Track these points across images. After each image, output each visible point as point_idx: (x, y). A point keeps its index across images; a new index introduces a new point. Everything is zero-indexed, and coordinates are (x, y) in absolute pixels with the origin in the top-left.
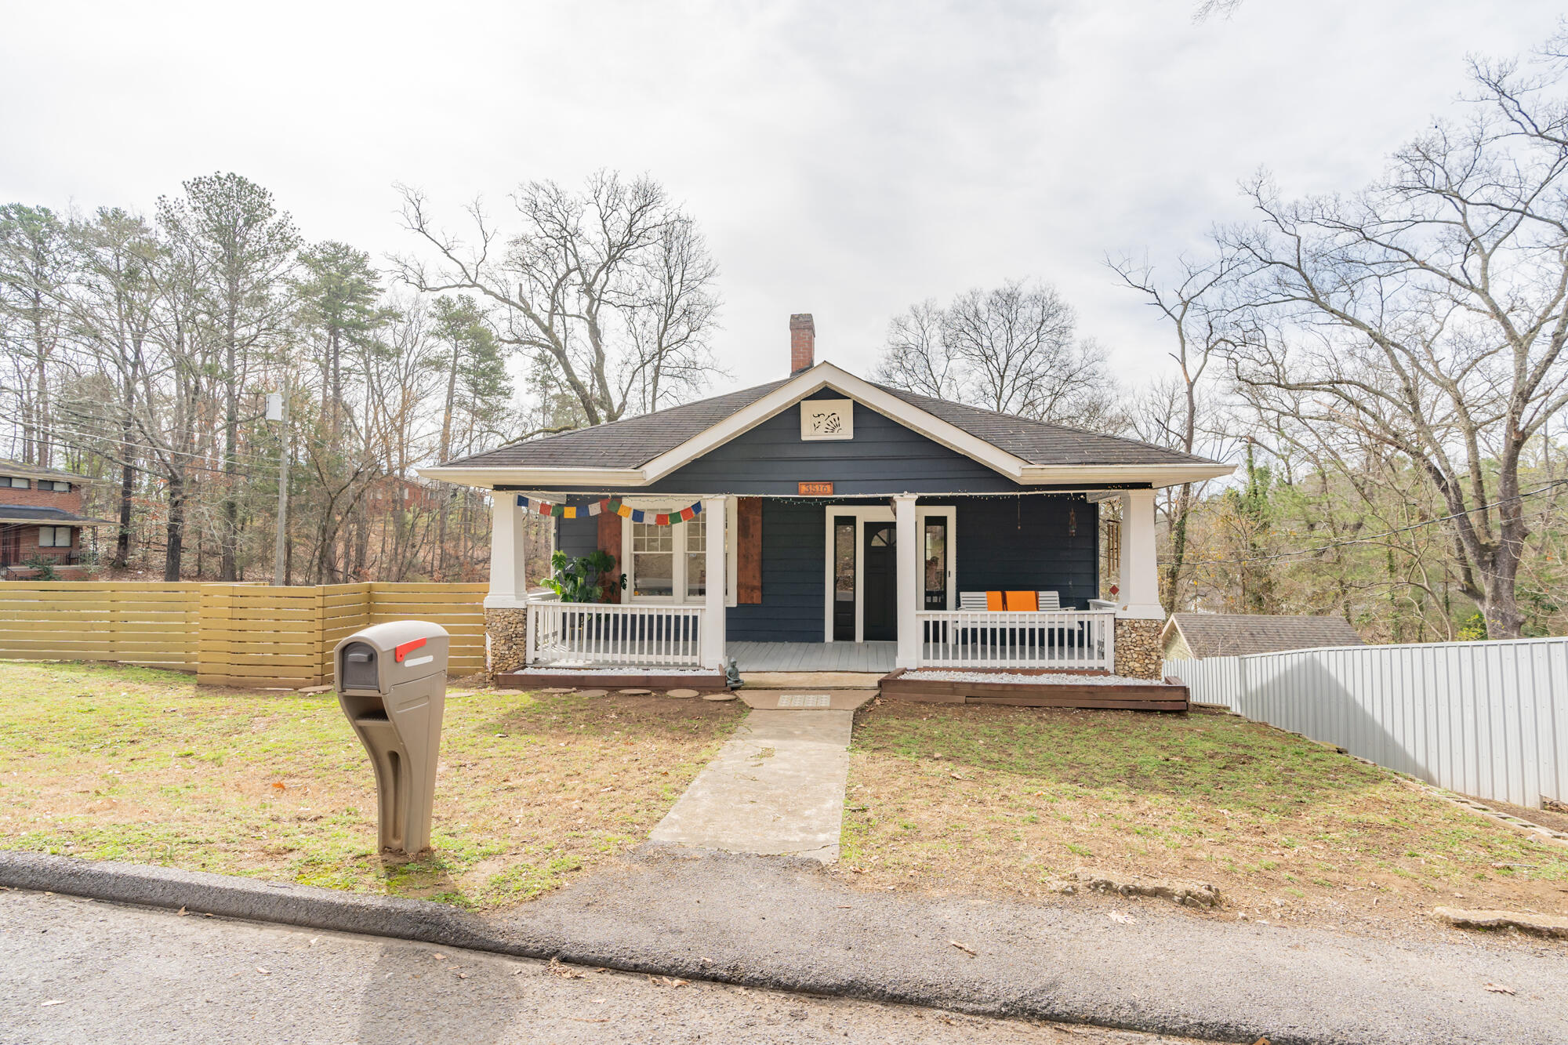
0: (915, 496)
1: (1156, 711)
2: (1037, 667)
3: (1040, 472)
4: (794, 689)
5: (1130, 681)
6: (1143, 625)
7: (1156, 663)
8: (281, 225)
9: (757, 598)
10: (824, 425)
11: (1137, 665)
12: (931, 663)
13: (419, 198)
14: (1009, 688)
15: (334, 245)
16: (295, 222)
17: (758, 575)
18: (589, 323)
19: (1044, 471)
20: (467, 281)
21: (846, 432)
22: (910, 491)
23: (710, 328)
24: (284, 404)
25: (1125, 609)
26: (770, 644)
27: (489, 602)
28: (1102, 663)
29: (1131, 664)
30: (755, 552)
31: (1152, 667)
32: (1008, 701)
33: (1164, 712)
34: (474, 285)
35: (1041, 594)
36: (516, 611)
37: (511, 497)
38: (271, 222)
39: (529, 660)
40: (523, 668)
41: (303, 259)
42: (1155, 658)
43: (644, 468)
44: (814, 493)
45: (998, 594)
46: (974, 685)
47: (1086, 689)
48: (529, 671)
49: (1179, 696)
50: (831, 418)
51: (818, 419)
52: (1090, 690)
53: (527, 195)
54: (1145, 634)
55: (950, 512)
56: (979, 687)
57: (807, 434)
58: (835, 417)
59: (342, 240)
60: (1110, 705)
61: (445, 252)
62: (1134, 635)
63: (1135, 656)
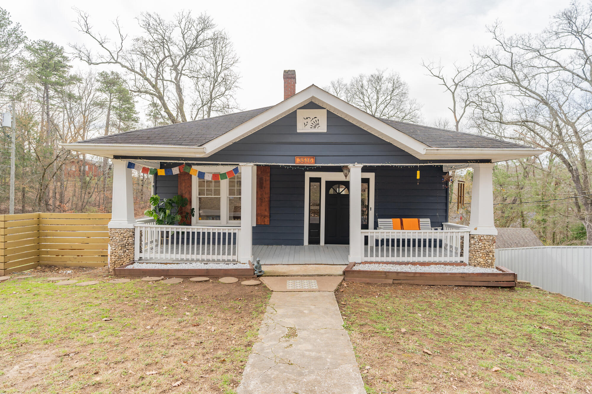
0: (361, 165)
1: (498, 287)
2: (427, 261)
3: (436, 151)
4: (294, 276)
5: (479, 270)
6: (485, 238)
7: (491, 259)
8: (15, 30)
9: (267, 221)
10: (310, 124)
11: (482, 260)
12: (369, 259)
13: (87, 16)
14: (418, 275)
15: (45, 42)
16: (23, 28)
17: (268, 209)
18: (176, 84)
19: (439, 151)
20: (112, 60)
21: (323, 128)
22: (359, 163)
23: (235, 89)
24: (12, 118)
25: (476, 229)
26: (275, 247)
27: (111, 224)
28: (462, 259)
29: (478, 259)
30: (266, 197)
31: (490, 261)
32: (417, 282)
33: (503, 287)
34: (116, 62)
35: (421, 220)
36: (128, 230)
37: (125, 162)
38: (10, 28)
39: (137, 258)
40: (132, 264)
41: (28, 48)
42: (491, 256)
43: (205, 146)
44: (304, 163)
45: (399, 220)
46: (398, 273)
47: (460, 275)
48: (136, 266)
49: (511, 278)
50: (314, 120)
51: (307, 120)
52: (463, 275)
53: (145, 19)
54: (486, 243)
55: (371, 176)
56: (401, 275)
57: (300, 128)
58: (316, 119)
59: (50, 40)
60: (473, 284)
61: (101, 44)
62: (480, 244)
63: (481, 255)
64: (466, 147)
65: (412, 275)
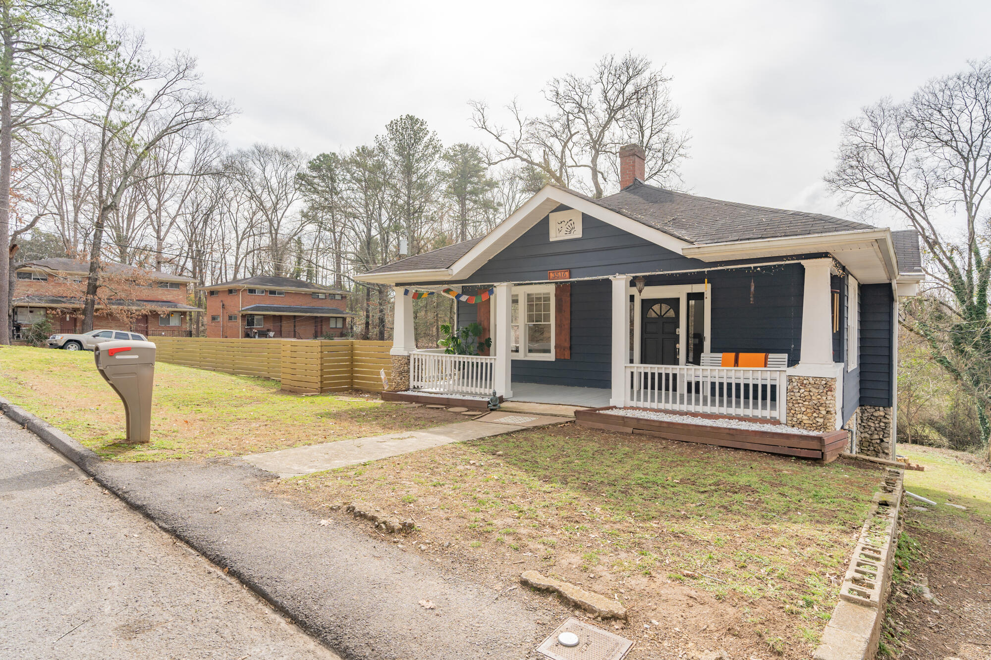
0: (630, 276)
1: (792, 456)
2: (717, 412)
3: (697, 250)
4: (527, 413)
5: (795, 431)
6: (812, 382)
7: (824, 417)
8: (431, 140)
9: (567, 355)
10: (564, 229)
11: (805, 417)
13: (483, 107)
15: (460, 146)
16: (439, 137)
17: (568, 339)
20: (512, 155)
21: (578, 233)
22: (620, 273)
24: (408, 245)
26: (576, 387)
27: (393, 352)
28: (775, 414)
29: (799, 416)
30: (567, 322)
31: (821, 420)
32: (664, 435)
33: (799, 458)
34: (516, 156)
35: (770, 356)
36: (403, 357)
37: (401, 290)
38: (426, 139)
39: (411, 387)
40: (406, 390)
41: (446, 157)
42: (824, 412)
43: (452, 267)
44: (558, 278)
45: (733, 355)
46: (638, 420)
48: (410, 393)
50: (569, 224)
51: (561, 225)
53: (552, 88)
54: (814, 390)
55: (705, 288)
56: (642, 422)
57: (554, 236)
58: (572, 222)
59: (464, 142)
60: (748, 446)
61: (497, 138)
62: (802, 391)
63: (803, 409)
64: (749, 239)
65: (657, 424)
